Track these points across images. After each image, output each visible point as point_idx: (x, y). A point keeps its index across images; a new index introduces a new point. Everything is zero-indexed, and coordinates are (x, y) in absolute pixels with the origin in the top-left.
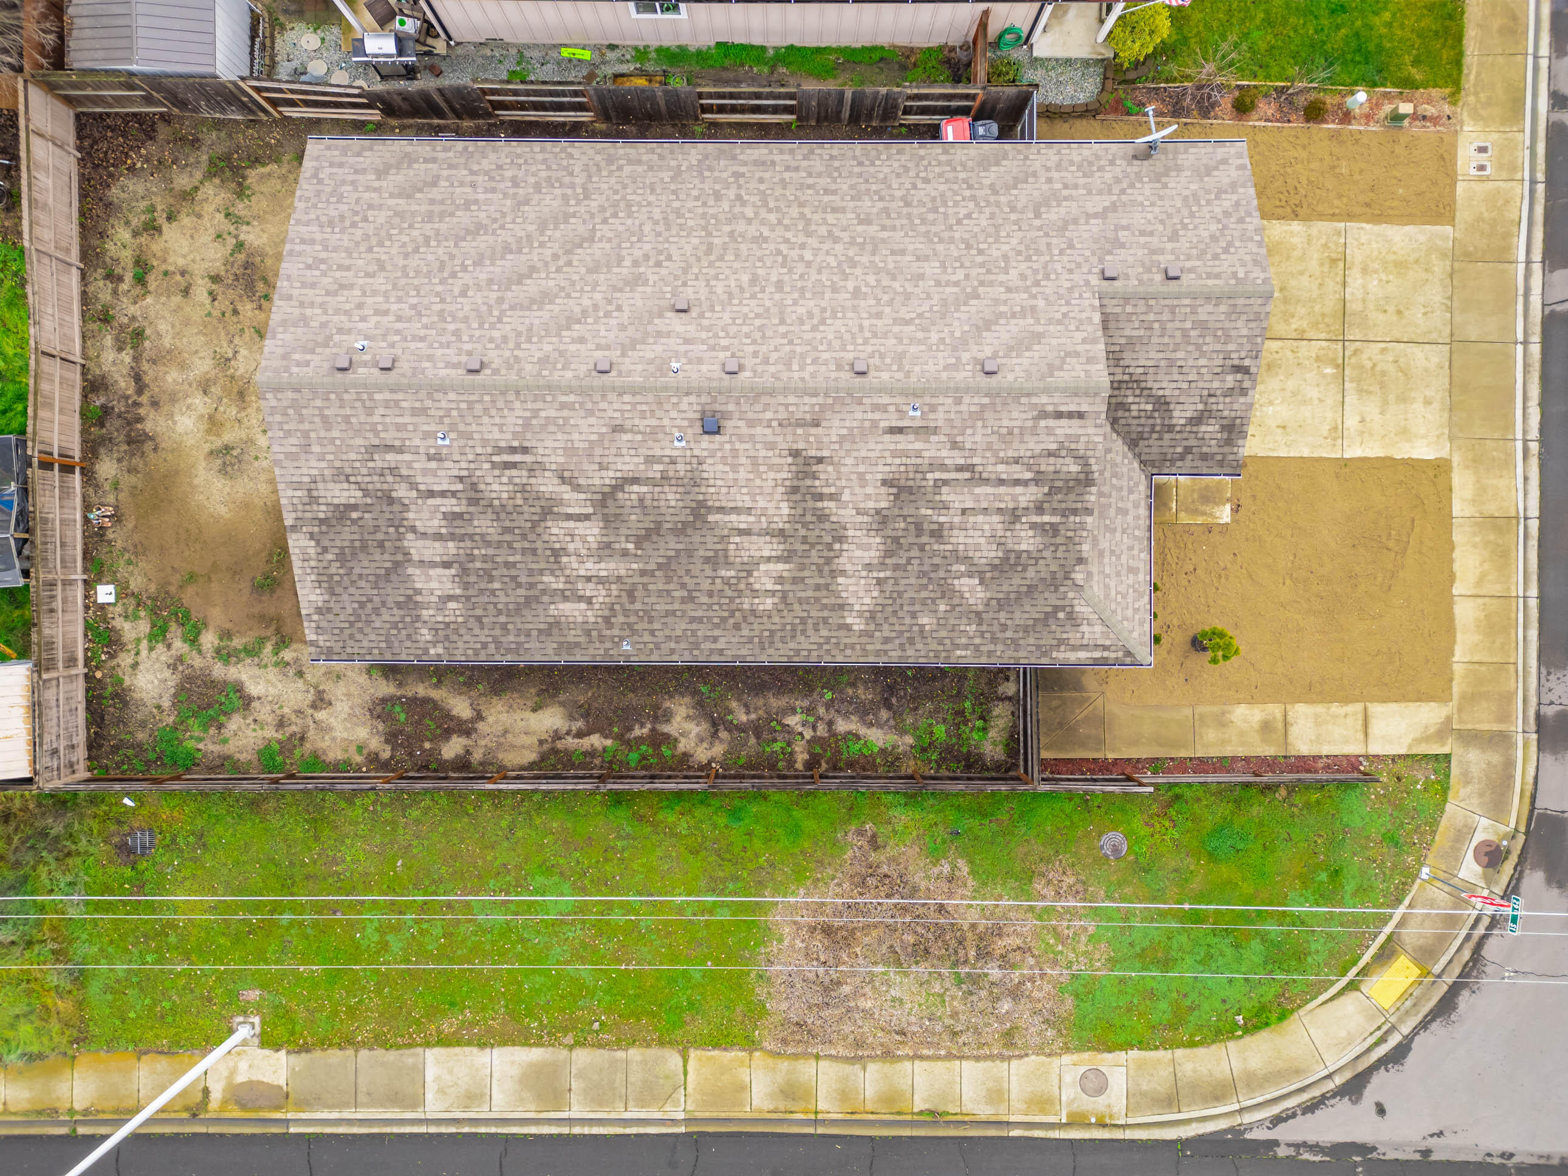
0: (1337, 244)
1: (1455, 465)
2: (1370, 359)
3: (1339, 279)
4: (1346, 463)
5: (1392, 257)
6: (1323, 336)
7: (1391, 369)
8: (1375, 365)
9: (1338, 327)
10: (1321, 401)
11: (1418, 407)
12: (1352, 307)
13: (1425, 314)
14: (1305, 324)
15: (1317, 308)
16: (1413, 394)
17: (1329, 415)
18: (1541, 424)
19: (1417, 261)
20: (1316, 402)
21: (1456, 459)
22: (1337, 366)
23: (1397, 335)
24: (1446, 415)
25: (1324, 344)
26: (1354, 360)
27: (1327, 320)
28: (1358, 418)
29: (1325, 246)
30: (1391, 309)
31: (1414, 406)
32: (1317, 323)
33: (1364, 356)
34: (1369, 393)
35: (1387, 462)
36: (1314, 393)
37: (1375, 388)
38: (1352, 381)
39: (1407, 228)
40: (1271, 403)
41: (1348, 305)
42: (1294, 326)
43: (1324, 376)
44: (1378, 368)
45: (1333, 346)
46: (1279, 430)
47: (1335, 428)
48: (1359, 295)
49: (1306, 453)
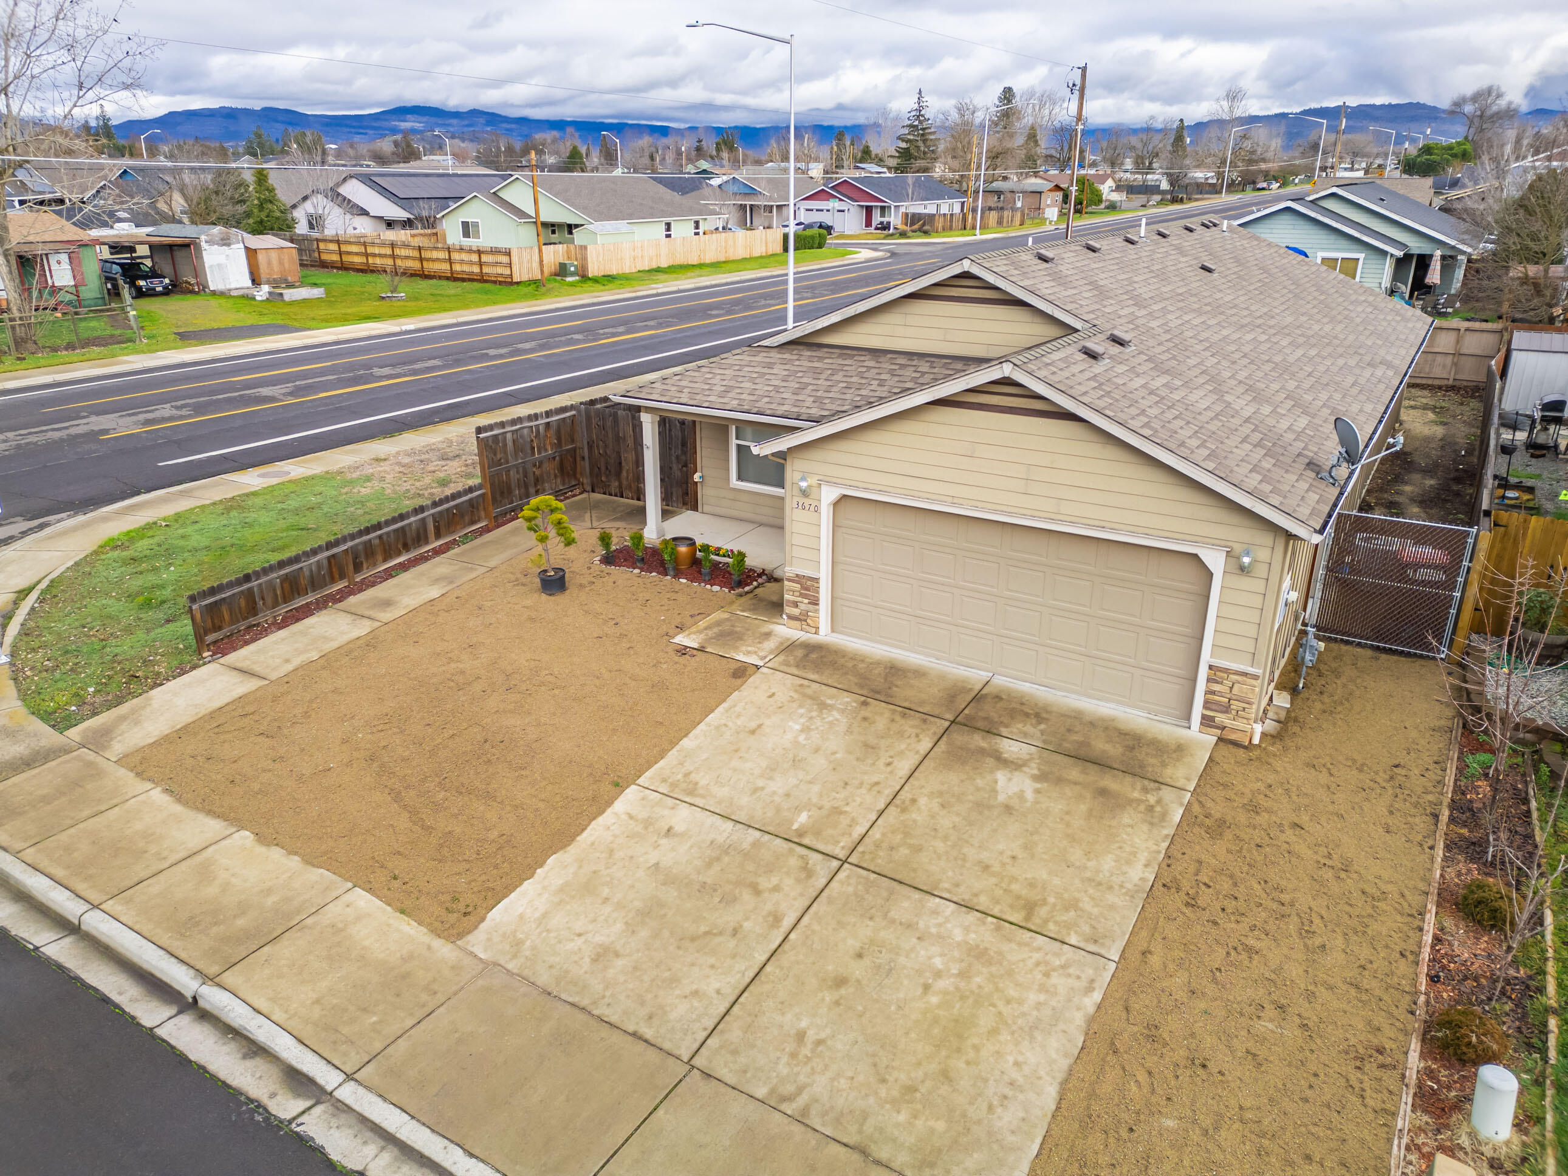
0: (1069, 926)
1: (437, 943)
2: (776, 889)
3: (983, 902)
4: (619, 786)
5: (986, 1020)
6: (876, 834)
7: (728, 918)
8: (757, 892)
9: (881, 863)
10: (757, 790)
11: (610, 933)
12: (906, 904)
13: (801, 1036)
14: (915, 815)
15: (940, 845)
16: (644, 933)
17: (723, 792)
18: (319, 1151)
19: (946, 1076)
20: (760, 783)
21: (444, 950)
22: (801, 833)
23: (787, 957)
24: (544, 978)
25: (860, 830)
26: (793, 862)
27: (904, 851)
28: (679, 828)
29: (1073, 905)
30: (858, 970)
31: (619, 926)
32: (906, 834)
33: (788, 882)
34: (712, 861)
35: (564, 838)
36: (778, 785)
37: (709, 877)
38: (756, 844)
39: (1051, 1092)
40: (806, 730)
41: (917, 895)
42: (923, 801)
43: (798, 810)
44: (747, 896)
45: (846, 842)
46: (753, 725)
47: (691, 792)
48: (928, 923)
49: (686, 743)
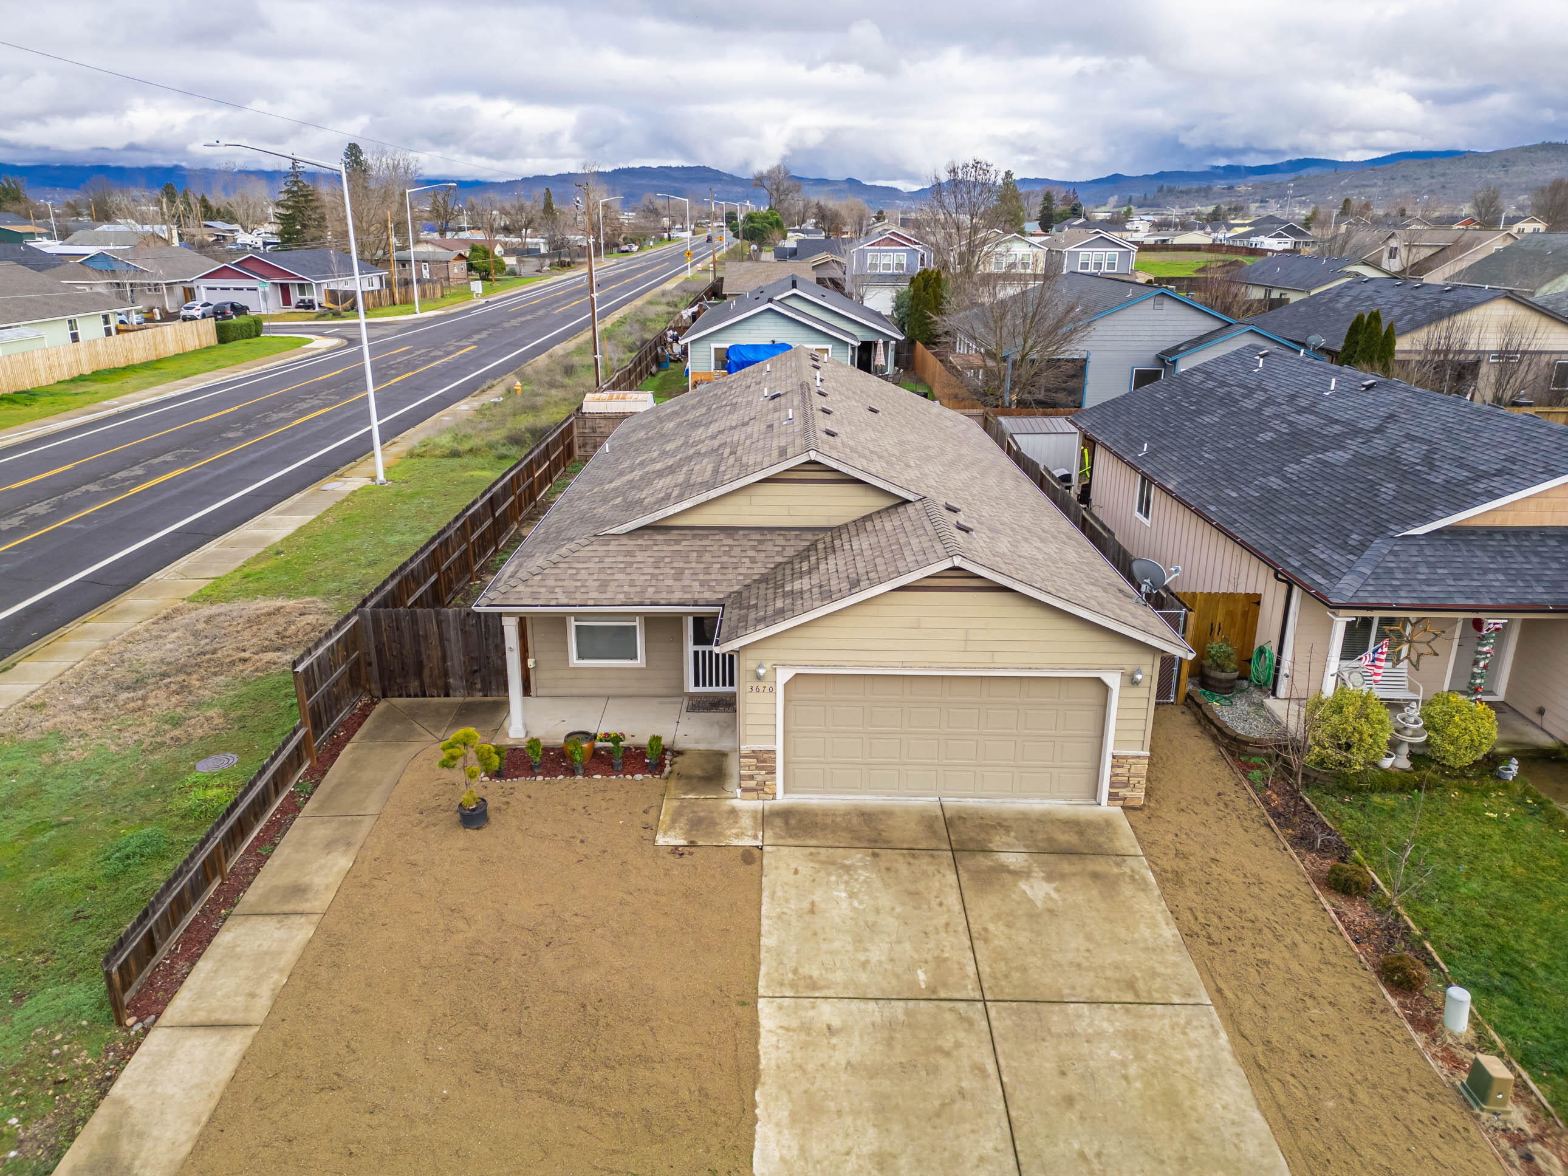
0: (1165, 990)
2: (958, 1045)
3: (1100, 994)
4: (749, 1001)
5: (1182, 1086)
6: (985, 969)
7: (946, 1085)
8: (947, 1054)
9: (1009, 992)
10: (864, 965)
11: (870, 1140)
12: (1054, 1016)
13: (1082, 1156)
14: (1000, 942)
15: (1032, 960)
16: (897, 1128)
17: (839, 976)
19: (1194, 1138)
20: (862, 957)
22: (932, 990)
23: (1018, 1097)
25: (971, 969)
26: (949, 1017)
27: (1016, 975)
28: (836, 1023)
29: (1154, 974)
30: (1072, 1085)
31: (872, 1132)
32: (1006, 961)
33: (961, 1035)
34: (889, 1042)
36: (877, 953)
37: (899, 1055)
38: (908, 1013)
39: (1257, 1115)
40: (852, 895)
41: (1056, 1008)
42: (991, 927)
43: (911, 969)
44: (943, 1061)
45: (970, 984)
46: (806, 905)
47: (814, 986)
48: (1081, 1026)
49: (765, 941)
